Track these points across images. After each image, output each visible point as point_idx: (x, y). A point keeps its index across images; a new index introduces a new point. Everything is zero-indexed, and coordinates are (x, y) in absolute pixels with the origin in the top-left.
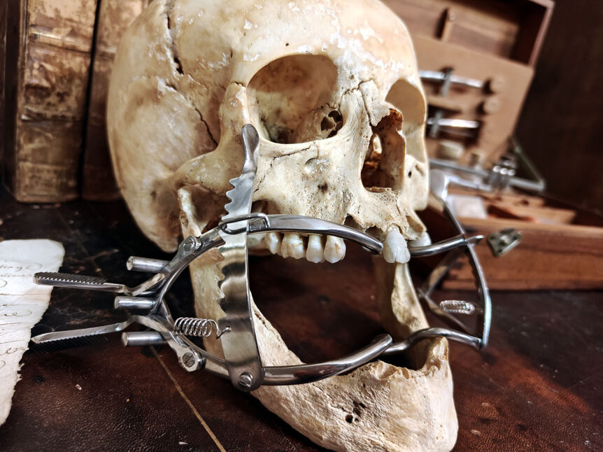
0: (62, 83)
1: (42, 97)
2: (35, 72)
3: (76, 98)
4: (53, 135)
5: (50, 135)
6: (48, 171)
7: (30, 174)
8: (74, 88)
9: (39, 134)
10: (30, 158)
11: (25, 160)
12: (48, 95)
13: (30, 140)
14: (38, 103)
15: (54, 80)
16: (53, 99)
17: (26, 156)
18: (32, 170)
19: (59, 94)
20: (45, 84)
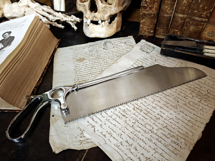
0: (151, 4)
1: (145, 9)
2: (144, 2)
3: (155, 8)
4: (148, 19)
5: (147, 18)
6: (146, 28)
7: (142, 28)
8: (154, 6)
9: (144, 18)
10: (142, 24)
11: (141, 24)
12: (147, 8)
13: (143, 19)
14: (144, 10)
15: (148, 4)
16: (148, 9)
17: (141, 23)
18: (142, 27)
19: (149, 8)
20: (146, 5)
